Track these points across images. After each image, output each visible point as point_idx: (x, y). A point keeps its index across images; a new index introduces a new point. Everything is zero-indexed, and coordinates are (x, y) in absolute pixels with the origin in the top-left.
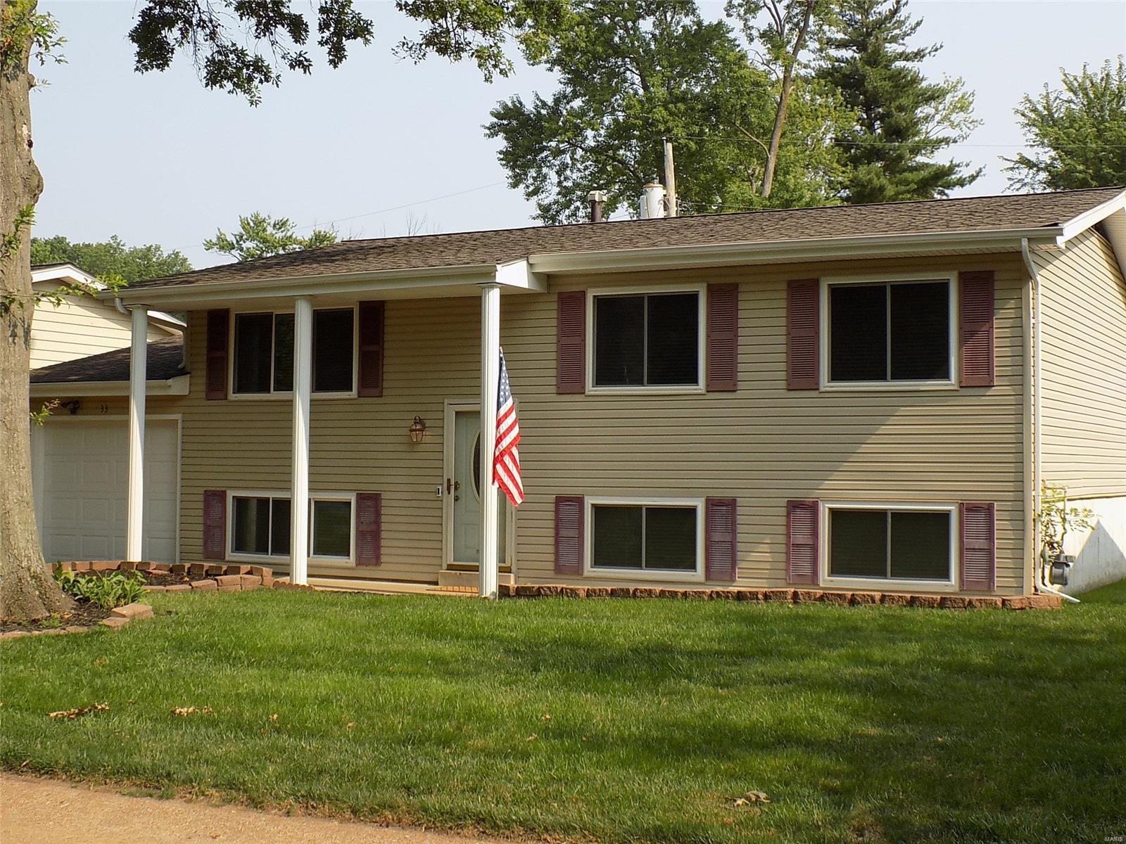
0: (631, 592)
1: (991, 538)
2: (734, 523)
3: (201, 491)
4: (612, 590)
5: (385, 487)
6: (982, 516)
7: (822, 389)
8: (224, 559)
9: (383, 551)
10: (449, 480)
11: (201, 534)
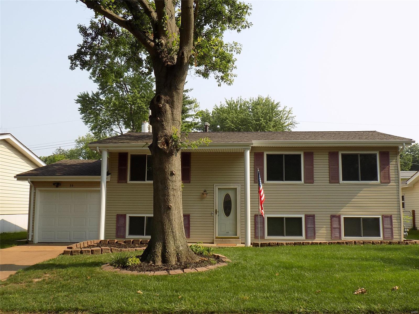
0: (302, 243)
1: (392, 225)
2: (314, 222)
3: (116, 214)
4: (294, 243)
5: (191, 212)
6: (389, 219)
7: (340, 183)
8: (125, 238)
9: (191, 233)
10: (216, 210)
11: (115, 230)
